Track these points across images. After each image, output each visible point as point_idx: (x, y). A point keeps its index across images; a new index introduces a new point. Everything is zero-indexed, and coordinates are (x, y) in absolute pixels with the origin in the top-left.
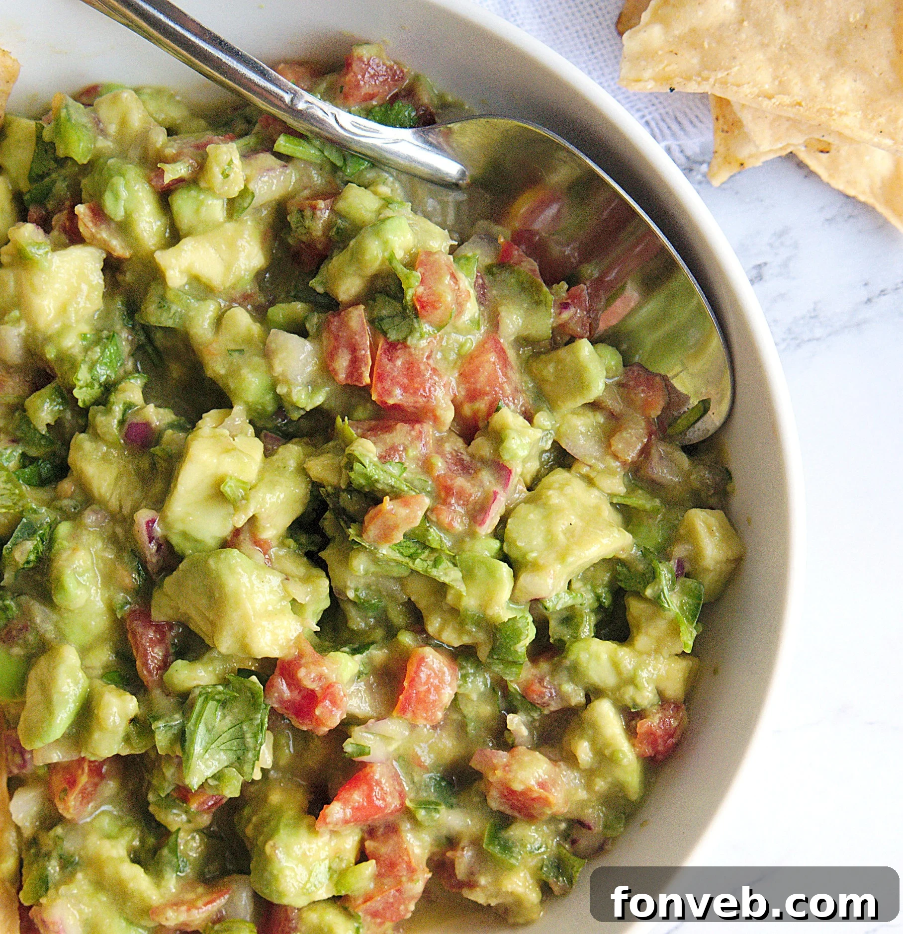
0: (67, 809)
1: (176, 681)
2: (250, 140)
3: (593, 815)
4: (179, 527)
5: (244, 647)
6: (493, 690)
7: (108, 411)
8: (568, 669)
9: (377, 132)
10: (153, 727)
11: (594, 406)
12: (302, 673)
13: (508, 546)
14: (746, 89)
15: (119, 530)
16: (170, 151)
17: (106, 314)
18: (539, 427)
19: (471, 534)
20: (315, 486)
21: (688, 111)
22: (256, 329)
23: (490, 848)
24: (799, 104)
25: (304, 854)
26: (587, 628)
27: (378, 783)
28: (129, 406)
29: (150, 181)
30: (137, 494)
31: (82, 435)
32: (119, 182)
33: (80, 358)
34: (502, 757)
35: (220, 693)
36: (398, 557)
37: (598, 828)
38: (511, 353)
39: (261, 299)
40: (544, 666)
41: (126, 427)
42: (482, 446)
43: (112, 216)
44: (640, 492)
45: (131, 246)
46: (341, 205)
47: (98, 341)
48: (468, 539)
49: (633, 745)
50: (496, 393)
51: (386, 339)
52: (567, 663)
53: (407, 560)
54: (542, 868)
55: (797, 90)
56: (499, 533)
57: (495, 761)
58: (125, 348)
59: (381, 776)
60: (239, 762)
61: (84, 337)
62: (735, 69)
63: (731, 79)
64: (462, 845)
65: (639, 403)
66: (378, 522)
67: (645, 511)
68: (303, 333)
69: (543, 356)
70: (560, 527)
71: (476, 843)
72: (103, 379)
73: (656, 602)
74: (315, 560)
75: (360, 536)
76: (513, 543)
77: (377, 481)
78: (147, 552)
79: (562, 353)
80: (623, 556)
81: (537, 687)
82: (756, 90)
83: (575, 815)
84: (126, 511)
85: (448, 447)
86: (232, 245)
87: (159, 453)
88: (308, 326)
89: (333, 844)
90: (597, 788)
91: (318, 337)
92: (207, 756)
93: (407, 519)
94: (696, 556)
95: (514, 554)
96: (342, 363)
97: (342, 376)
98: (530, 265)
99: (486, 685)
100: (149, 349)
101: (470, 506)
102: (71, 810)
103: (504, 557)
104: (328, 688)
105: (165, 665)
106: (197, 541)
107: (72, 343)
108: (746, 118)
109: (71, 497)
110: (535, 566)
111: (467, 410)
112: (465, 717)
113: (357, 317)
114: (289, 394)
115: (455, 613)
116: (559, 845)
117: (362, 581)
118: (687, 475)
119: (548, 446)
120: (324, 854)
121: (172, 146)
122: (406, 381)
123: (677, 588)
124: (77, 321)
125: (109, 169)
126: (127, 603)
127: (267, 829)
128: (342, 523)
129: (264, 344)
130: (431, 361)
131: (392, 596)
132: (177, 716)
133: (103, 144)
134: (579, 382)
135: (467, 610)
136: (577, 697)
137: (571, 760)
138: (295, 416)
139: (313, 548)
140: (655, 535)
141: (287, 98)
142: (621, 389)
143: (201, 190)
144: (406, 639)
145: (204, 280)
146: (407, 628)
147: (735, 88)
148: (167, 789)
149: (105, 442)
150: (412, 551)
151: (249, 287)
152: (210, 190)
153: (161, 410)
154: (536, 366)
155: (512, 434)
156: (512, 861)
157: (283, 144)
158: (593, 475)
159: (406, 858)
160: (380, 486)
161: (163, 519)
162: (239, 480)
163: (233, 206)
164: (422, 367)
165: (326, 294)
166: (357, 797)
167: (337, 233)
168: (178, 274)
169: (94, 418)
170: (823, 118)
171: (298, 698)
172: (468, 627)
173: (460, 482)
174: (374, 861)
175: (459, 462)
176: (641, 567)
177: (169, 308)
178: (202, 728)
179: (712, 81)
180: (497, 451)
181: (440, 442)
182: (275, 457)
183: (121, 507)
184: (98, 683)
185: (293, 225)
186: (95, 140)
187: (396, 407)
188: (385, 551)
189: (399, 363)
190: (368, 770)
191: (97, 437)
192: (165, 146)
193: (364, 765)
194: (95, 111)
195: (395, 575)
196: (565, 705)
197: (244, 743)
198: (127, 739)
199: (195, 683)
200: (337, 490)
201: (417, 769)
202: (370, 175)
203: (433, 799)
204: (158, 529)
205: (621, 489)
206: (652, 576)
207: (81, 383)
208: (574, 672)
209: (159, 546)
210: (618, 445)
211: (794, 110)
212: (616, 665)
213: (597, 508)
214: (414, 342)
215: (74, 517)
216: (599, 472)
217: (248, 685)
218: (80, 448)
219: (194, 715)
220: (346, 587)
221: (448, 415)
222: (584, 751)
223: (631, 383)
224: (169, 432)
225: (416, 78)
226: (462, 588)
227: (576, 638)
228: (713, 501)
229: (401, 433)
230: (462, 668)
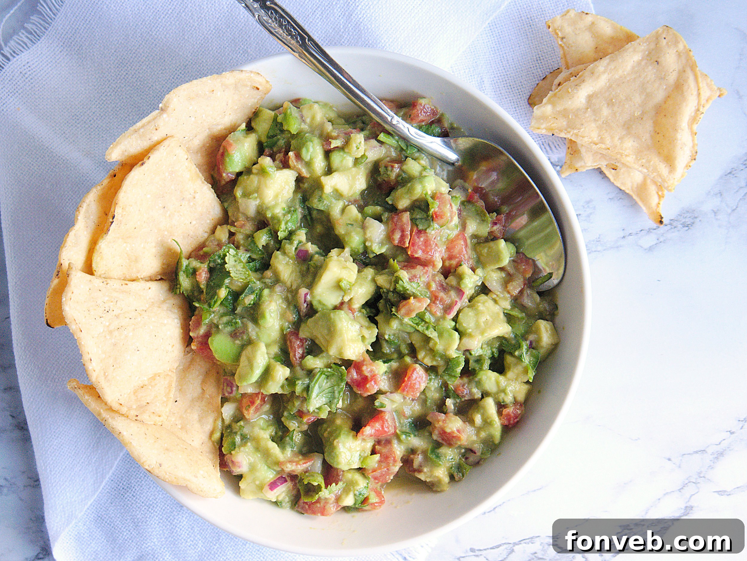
0: (248, 414)
1: (307, 364)
2: (366, 132)
3: (478, 447)
4: (318, 298)
5: (341, 353)
6: (441, 387)
7: (291, 243)
8: (476, 382)
9: (423, 137)
10: (297, 383)
11: (502, 269)
12: (364, 368)
13: (459, 325)
14: (586, 139)
15: (290, 296)
16: (334, 134)
17: (293, 200)
18: (477, 275)
19: (443, 318)
20: (378, 288)
21: (555, 142)
22: (359, 215)
23: (431, 456)
24: (608, 149)
25: (350, 447)
26: (486, 364)
27: (387, 421)
28: (300, 242)
29: (323, 146)
30: (299, 281)
31: (278, 252)
32: (310, 144)
33: (282, 218)
34: (442, 416)
35: (328, 372)
36: (411, 323)
37: (478, 454)
38: (469, 241)
39: (362, 203)
40: (465, 380)
41: (297, 251)
42: (452, 280)
43: (304, 159)
44: (517, 309)
45: (310, 173)
46: (405, 167)
47: (289, 212)
48: (441, 320)
49: (500, 419)
50: (461, 258)
51: (417, 228)
52: (476, 379)
53: (415, 325)
54: (451, 468)
55: (608, 142)
56: (455, 319)
57: (439, 418)
58: (300, 216)
59: (388, 418)
60: (330, 403)
61: (284, 209)
62: (583, 129)
63: (580, 134)
64: (418, 453)
65: (521, 270)
66: (407, 307)
67: (518, 318)
68: (380, 220)
69: (482, 244)
70: (482, 319)
71: (424, 453)
72: (290, 229)
73: (520, 358)
74: (372, 320)
75: (397, 312)
76: (461, 324)
77: (408, 290)
78: (302, 307)
79: (492, 244)
80: (506, 336)
81: (461, 388)
82: (590, 140)
83: (470, 447)
84: (294, 287)
85: (437, 279)
86: (354, 178)
87: (312, 265)
88: (383, 217)
89: (362, 445)
90: (481, 436)
91: (386, 223)
92: (317, 399)
93: (419, 308)
94: (539, 340)
95: (461, 329)
96: (397, 236)
97: (396, 242)
98: (481, 203)
99: (438, 384)
100: (308, 218)
101: (445, 306)
102: (250, 415)
103: (456, 330)
104: (374, 376)
105: (303, 357)
106: (324, 305)
107: (278, 211)
108: (583, 150)
109: (269, 278)
110: (470, 336)
111: (447, 264)
112: (427, 397)
113: (406, 217)
114: (371, 246)
115: (432, 352)
116: (460, 459)
117: (393, 332)
118: (538, 305)
119: (480, 284)
120: (358, 449)
121: (335, 132)
122: (424, 248)
123: (529, 353)
124: (281, 202)
125: (306, 138)
126: (289, 328)
127: (335, 434)
128: (388, 306)
129: (363, 223)
130: (435, 241)
131: (404, 340)
132: (307, 379)
133: (305, 127)
134: (497, 257)
135: (438, 350)
136: (478, 395)
137: (471, 422)
138: (371, 256)
139: (372, 315)
140: (521, 329)
141: (389, 119)
142: (514, 263)
143: (345, 152)
144: (408, 359)
145: (340, 191)
146: (408, 355)
147: (581, 138)
148: (294, 411)
149: (289, 257)
150: (417, 322)
151: (357, 197)
152: (349, 153)
153: (313, 246)
154: (479, 248)
155: (467, 277)
156: (440, 462)
157: (382, 137)
158: (497, 299)
159: (393, 455)
160: (408, 292)
161: (312, 293)
162: (348, 281)
163: (357, 162)
164: (432, 243)
165: (392, 205)
166: (377, 425)
167: (402, 179)
168: (330, 188)
169: (285, 245)
170: (619, 156)
171: (360, 379)
172: (436, 358)
173: (442, 294)
174: (379, 455)
175: (442, 285)
176: (513, 342)
177: (323, 202)
178: (317, 386)
179: (571, 133)
180: (459, 283)
181: (434, 276)
182: (362, 273)
183: (292, 286)
184: (272, 361)
185: (382, 173)
186: (300, 125)
187: (417, 258)
188: (406, 320)
189: (422, 239)
190: (383, 414)
191: (284, 253)
192: (332, 131)
193: (382, 412)
194: (301, 111)
195: (408, 331)
196: (472, 398)
197: (334, 395)
198: (282, 387)
199: (316, 366)
200: (388, 291)
201: (403, 417)
202: (417, 155)
203: (408, 431)
204: (309, 297)
205: (509, 307)
206: (519, 347)
207: (282, 230)
208: (479, 384)
209: (307, 305)
210: (510, 287)
211: (606, 151)
212: (498, 383)
213: (498, 314)
214: (430, 231)
215: (271, 288)
216: (500, 298)
217: (340, 370)
218: (276, 257)
219: (315, 380)
220: (385, 334)
221: (439, 265)
222: (478, 419)
223: (519, 261)
224: (317, 256)
225: (442, 115)
226: (437, 340)
227: (481, 369)
228: (548, 317)
229: (419, 270)
230: (430, 375)
